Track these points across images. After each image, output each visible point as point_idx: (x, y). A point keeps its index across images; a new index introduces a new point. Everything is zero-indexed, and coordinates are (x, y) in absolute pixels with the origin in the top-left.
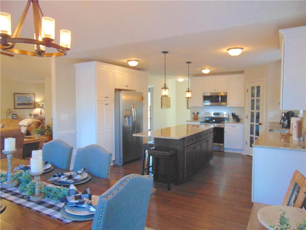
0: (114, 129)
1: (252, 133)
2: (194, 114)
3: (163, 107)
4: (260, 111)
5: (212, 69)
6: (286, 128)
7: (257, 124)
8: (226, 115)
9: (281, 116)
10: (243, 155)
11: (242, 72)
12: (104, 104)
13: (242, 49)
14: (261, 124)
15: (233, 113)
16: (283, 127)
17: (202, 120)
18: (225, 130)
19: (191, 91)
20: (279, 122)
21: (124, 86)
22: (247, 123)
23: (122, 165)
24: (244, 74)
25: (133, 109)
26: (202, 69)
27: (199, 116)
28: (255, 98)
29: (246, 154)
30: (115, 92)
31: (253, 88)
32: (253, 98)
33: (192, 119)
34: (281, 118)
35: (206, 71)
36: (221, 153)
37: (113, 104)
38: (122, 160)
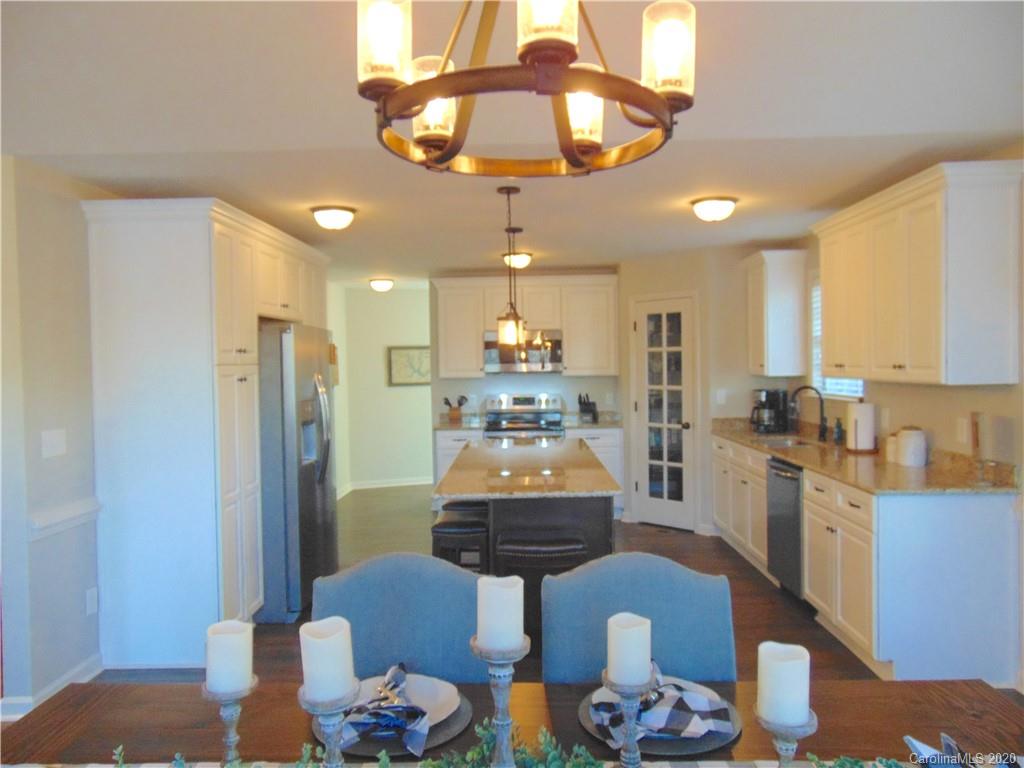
0: (258, 481)
1: (654, 453)
4: (685, 388)
5: (537, 254)
6: (768, 431)
7: (676, 426)
8: (547, 401)
9: (757, 400)
10: (625, 524)
11: (612, 269)
13: (735, 200)
14: (687, 426)
15: (583, 395)
16: (757, 430)
20: (749, 416)
21: (277, 305)
24: (615, 274)
26: (505, 255)
27: (471, 408)
28: (664, 349)
29: (636, 520)
30: (260, 328)
31: (655, 319)
32: (655, 349)
34: (756, 405)
35: (519, 261)
37: (256, 379)
38: (296, 601)
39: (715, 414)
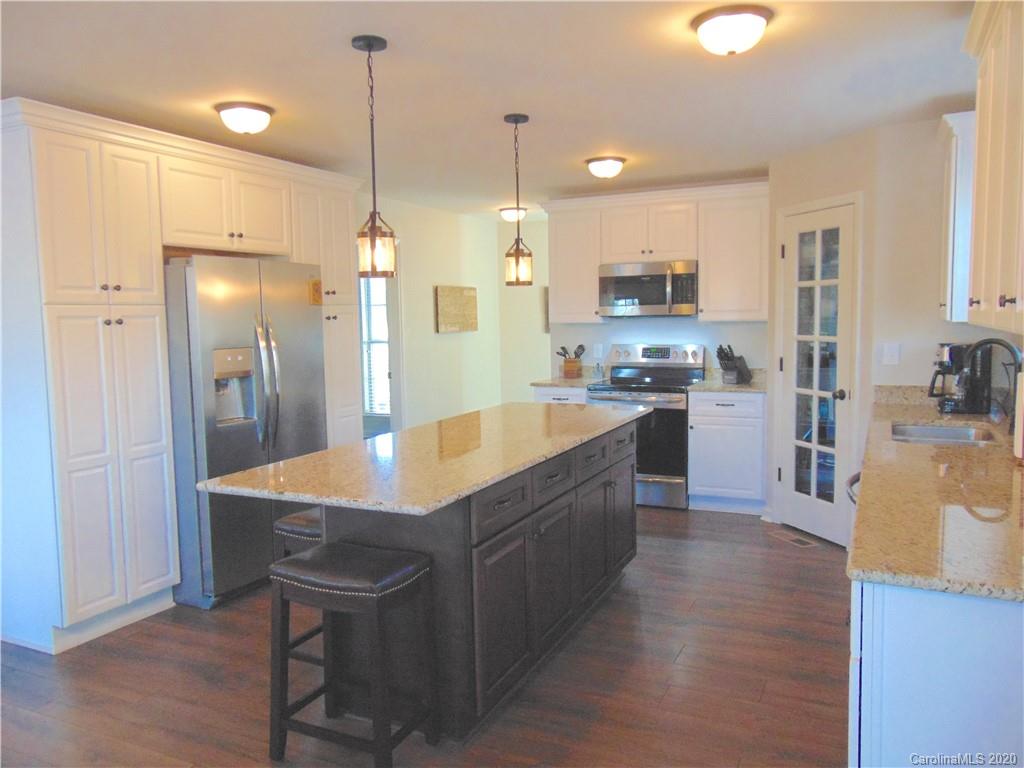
0: (166, 440)
1: (803, 431)
2: (564, 352)
3: (442, 328)
4: (840, 340)
5: (632, 159)
6: (956, 412)
7: (828, 395)
8: (694, 354)
9: (938, 360)
10: (766, 524)
11: (759, 174)
12: (100, 320)
14: (842, 395)
15: (725, 346)
16: (942, 408)
17: (597, 380)
18: (691, 420)
19: (530, 255)
20: (928, 384)
21: (220, 235)
22: (781, 391)
23: (215, 607)
24: (767, 180)
25: (262, 344)
26: (589, 161)
27: (587, 361)
28: (818, 283)
29: (776, 521)
30: (166, 262)
31: (805, 238)
32: (807, 284)
33: (558, 373)
34: (937, 368)
35: (606, 169)
36: (676, 518)
37: (159, 321)
38: (210, 584)
39: (877, 380)
